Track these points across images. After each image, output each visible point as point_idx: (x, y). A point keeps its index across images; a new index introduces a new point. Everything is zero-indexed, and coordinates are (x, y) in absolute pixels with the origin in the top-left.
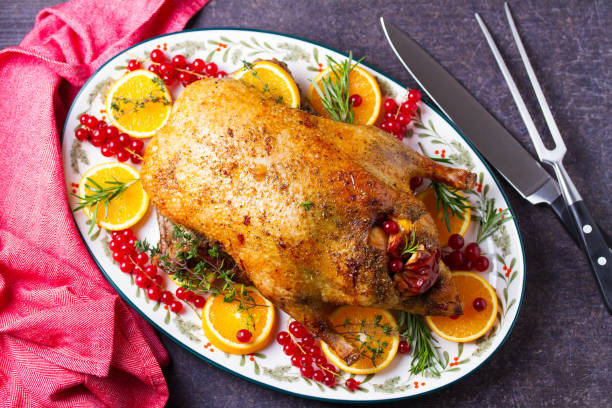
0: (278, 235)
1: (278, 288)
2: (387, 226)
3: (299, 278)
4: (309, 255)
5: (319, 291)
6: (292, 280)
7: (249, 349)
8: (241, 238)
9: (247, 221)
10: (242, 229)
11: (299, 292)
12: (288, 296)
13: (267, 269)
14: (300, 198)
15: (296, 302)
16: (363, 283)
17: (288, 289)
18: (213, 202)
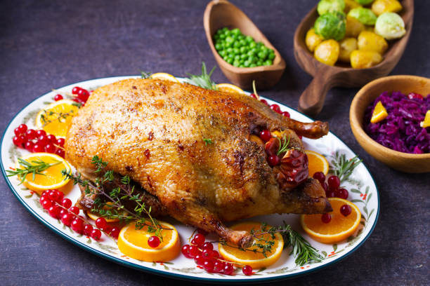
0: (177, 140)
1: (180, 191)
2: (263, 133)
3: (196, 178)
4: (202, 153)
5: (213, 192)
6: (190, 181)
7: (158, 254)
8: (147, 154)
9: (151, 136)
10: (148, 145)
11: (197, 192)
12: (188, 196)
13: (170, 175)
14: (192, 113)
15: (195, 203)
16: (248, 169)
17: (188, 191)
18: (123, 132)
